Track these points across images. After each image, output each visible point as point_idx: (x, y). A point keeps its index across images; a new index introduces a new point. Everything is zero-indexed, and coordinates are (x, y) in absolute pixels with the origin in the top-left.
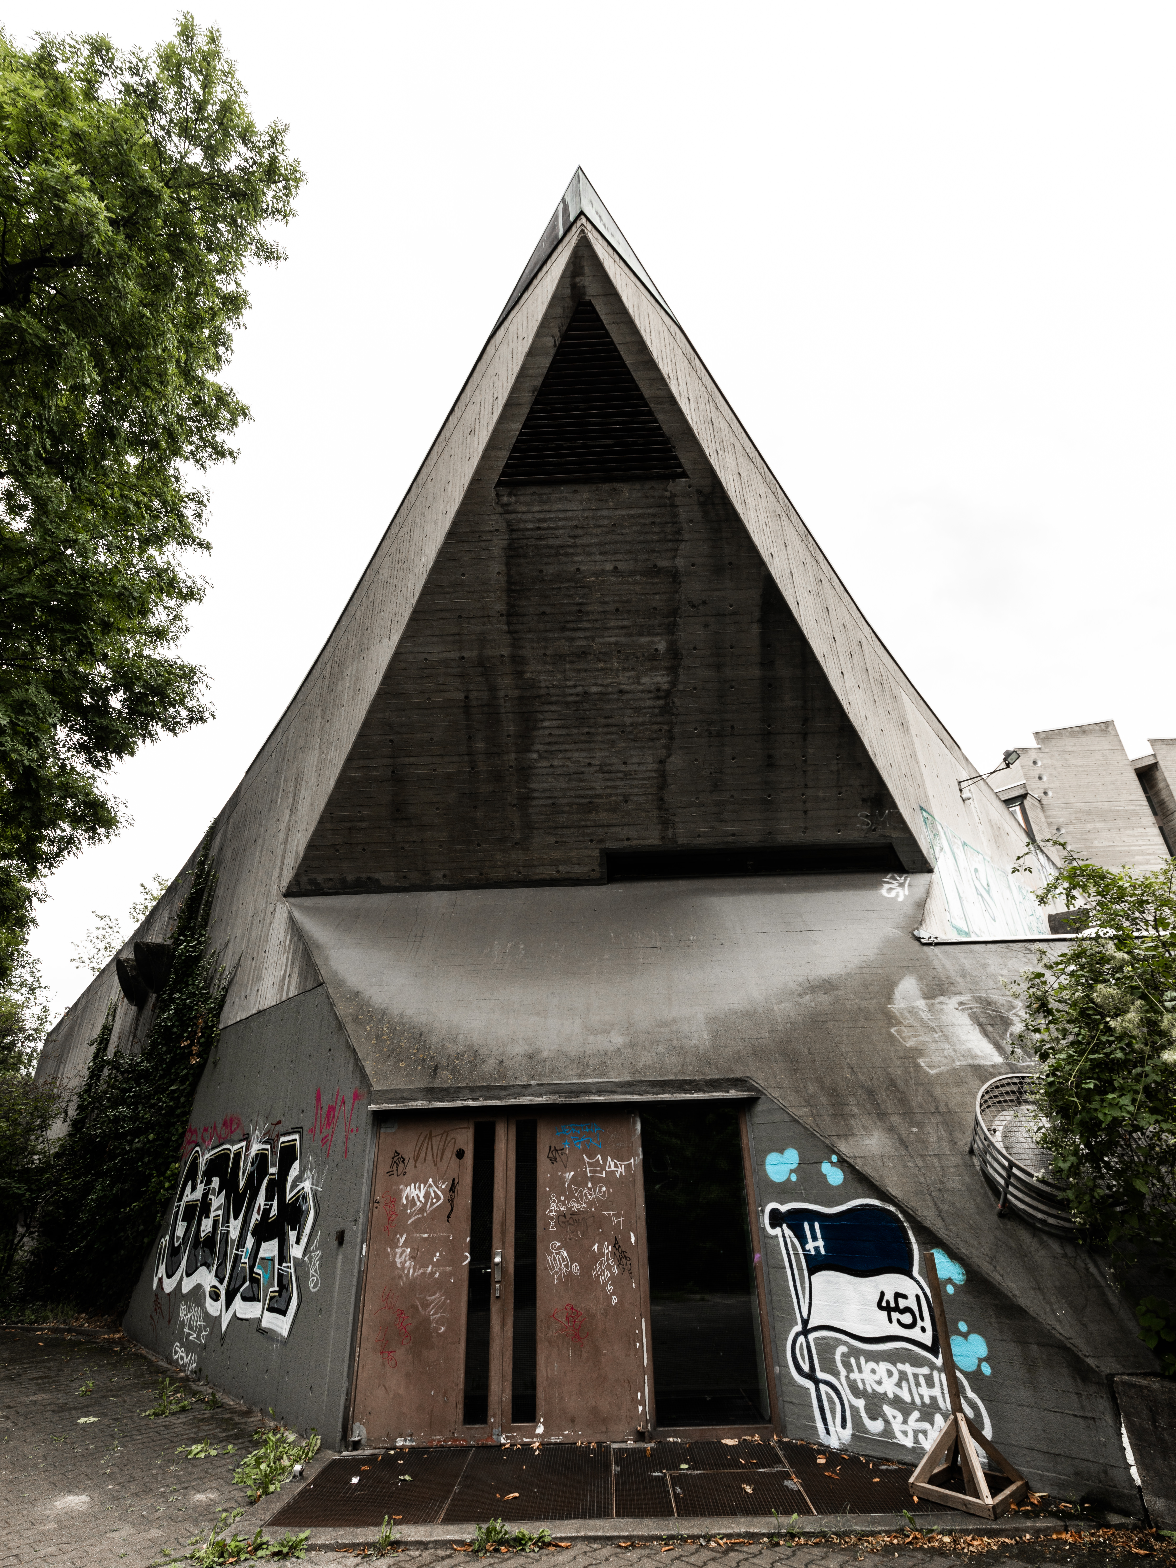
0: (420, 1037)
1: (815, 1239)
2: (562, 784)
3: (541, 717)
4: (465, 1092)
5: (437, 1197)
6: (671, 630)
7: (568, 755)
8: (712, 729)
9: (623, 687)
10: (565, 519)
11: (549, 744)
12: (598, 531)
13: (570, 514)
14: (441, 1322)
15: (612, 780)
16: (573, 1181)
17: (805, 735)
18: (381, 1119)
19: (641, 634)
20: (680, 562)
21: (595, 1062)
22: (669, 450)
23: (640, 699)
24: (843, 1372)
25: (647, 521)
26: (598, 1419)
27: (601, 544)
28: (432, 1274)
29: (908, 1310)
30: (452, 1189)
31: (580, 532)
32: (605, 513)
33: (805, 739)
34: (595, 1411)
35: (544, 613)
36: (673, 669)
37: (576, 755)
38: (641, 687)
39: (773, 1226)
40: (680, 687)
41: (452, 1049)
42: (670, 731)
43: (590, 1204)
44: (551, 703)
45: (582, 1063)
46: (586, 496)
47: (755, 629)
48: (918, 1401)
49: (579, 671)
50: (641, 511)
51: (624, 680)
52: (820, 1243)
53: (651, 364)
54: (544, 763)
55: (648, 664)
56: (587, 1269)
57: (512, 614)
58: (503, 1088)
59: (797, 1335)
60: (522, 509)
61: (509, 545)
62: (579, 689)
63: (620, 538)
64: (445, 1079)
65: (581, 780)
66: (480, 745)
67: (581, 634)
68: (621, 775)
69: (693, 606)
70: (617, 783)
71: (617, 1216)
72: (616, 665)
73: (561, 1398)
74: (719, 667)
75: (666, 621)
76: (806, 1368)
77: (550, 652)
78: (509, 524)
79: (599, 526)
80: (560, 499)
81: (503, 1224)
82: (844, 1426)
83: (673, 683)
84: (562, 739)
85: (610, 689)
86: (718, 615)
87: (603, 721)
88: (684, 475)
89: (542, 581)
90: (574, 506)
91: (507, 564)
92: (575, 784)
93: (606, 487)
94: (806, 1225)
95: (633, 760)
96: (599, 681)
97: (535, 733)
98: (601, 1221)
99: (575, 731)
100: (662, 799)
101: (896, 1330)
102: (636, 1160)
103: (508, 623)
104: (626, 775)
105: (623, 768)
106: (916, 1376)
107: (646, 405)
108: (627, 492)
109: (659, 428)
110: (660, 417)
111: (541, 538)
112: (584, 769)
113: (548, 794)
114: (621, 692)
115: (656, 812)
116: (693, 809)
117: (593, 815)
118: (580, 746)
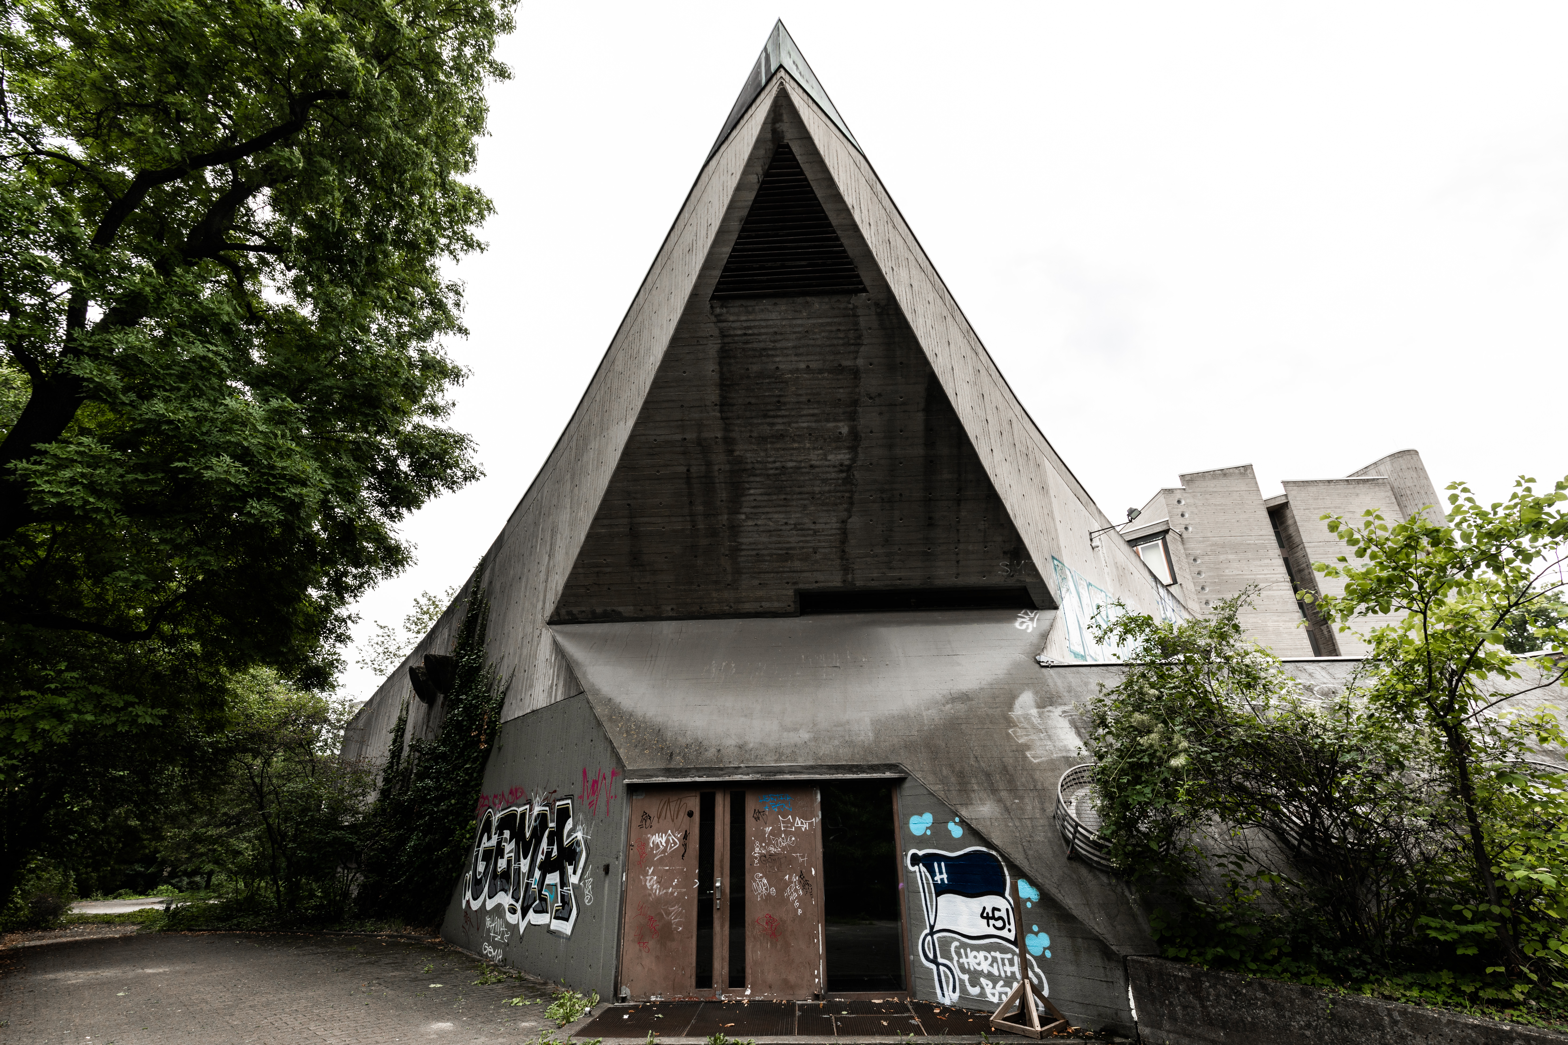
0: (658, 732)
1: (941, 873)
2: (764, 539)
3: (747, 486)
4: (693, 771)
5: (675, 843)
6: (852, 417)
7: (770, 516)
8: (884, 496)
9: (813, 462)
10: (767, 327)
11: (754, 507)
12: (794, 336)
13: (771, 323)
14: (679, 924)
15: (804, 536)
16: (771, 833)
17: (959, 502)
18: (633, 790)
19: (828, 421)
20: (860, 362)
21: (788, 751)
22: (853, 270)
23: (827, 472)
24: (955, 958)
25: (834, 328)
26: (787, 985)
27: (795, 347)
28: (672, 893)
29: (1000, 918)
30: (685, 837)
31: (779, 337)
32: (799, 322)
33: (959, 505)
34: (786, 981)
35: (750, 403)
36: (853, 449)
37: (776, 516)
38: (827, 463)
39: (913, 865)
40: (859, 463)
41: (682, 741)
42: (851, 498)
43: (783, 848)
44: (756, 475)
45: (778, 752)
46: (783, 308)
47: (920, 416)
48: (1003, 975)
49: (777, 450)
50: (829, 320)
51: (814, 457)
52: (945, 876)
53: (838, 198)
54: (750, 523)
55: (834, 445)
56: (781, 891)
57: (724, 404)
58: (721, 769)
59: (926, 935)
60: (732, 318)
61: (721, 348)
62: (778, 464)
63: (812, 342)
64: (678, 762)
65: (780, 536)
66: (700, 508)
67: (780, 420)
68: (811, 532)
69: (871, 398)
70: (809, 538)
71: (803, 857)
72: (808, 445)
73: (762, 973)
74: (891, 447)
75: (848, 409)
76: (931, 956)
77: (755, 434)
78: (721, 331)
79: (795, 333)
80: (762, 310)
81: (722, 861)
82: (954, 991)
83: (854, 460)
84: (765, 504)
85: (803, 465)
86: (891, 405)
87: (797, 490)
88: (864, 290)
89: (748, 377)
90: (774, 316)
91: (720, 364)
92: (774, 539)
93: (800, 300)
94: (936, 864)
95: (821, 521)
96: (794, 458)
97: (743, 499)
98: (791, 860)
99: (775, 497)
100: (843, 551)
101: (992, 931)
102: (817, 820)
103: (721, 412)
104: (815, 532)
105: (813, 526)
106: (1003, 959)
107: (834, 232)
108: (818, 304)
109: (844, 251)
110: (845, 241)
111: (747, 343)
112: (783, 528)
113: (753, 547)
114: (812, 466)
115: (839, 561)
116: (868, 559)
117: (789, 564)
118: (779, 509)
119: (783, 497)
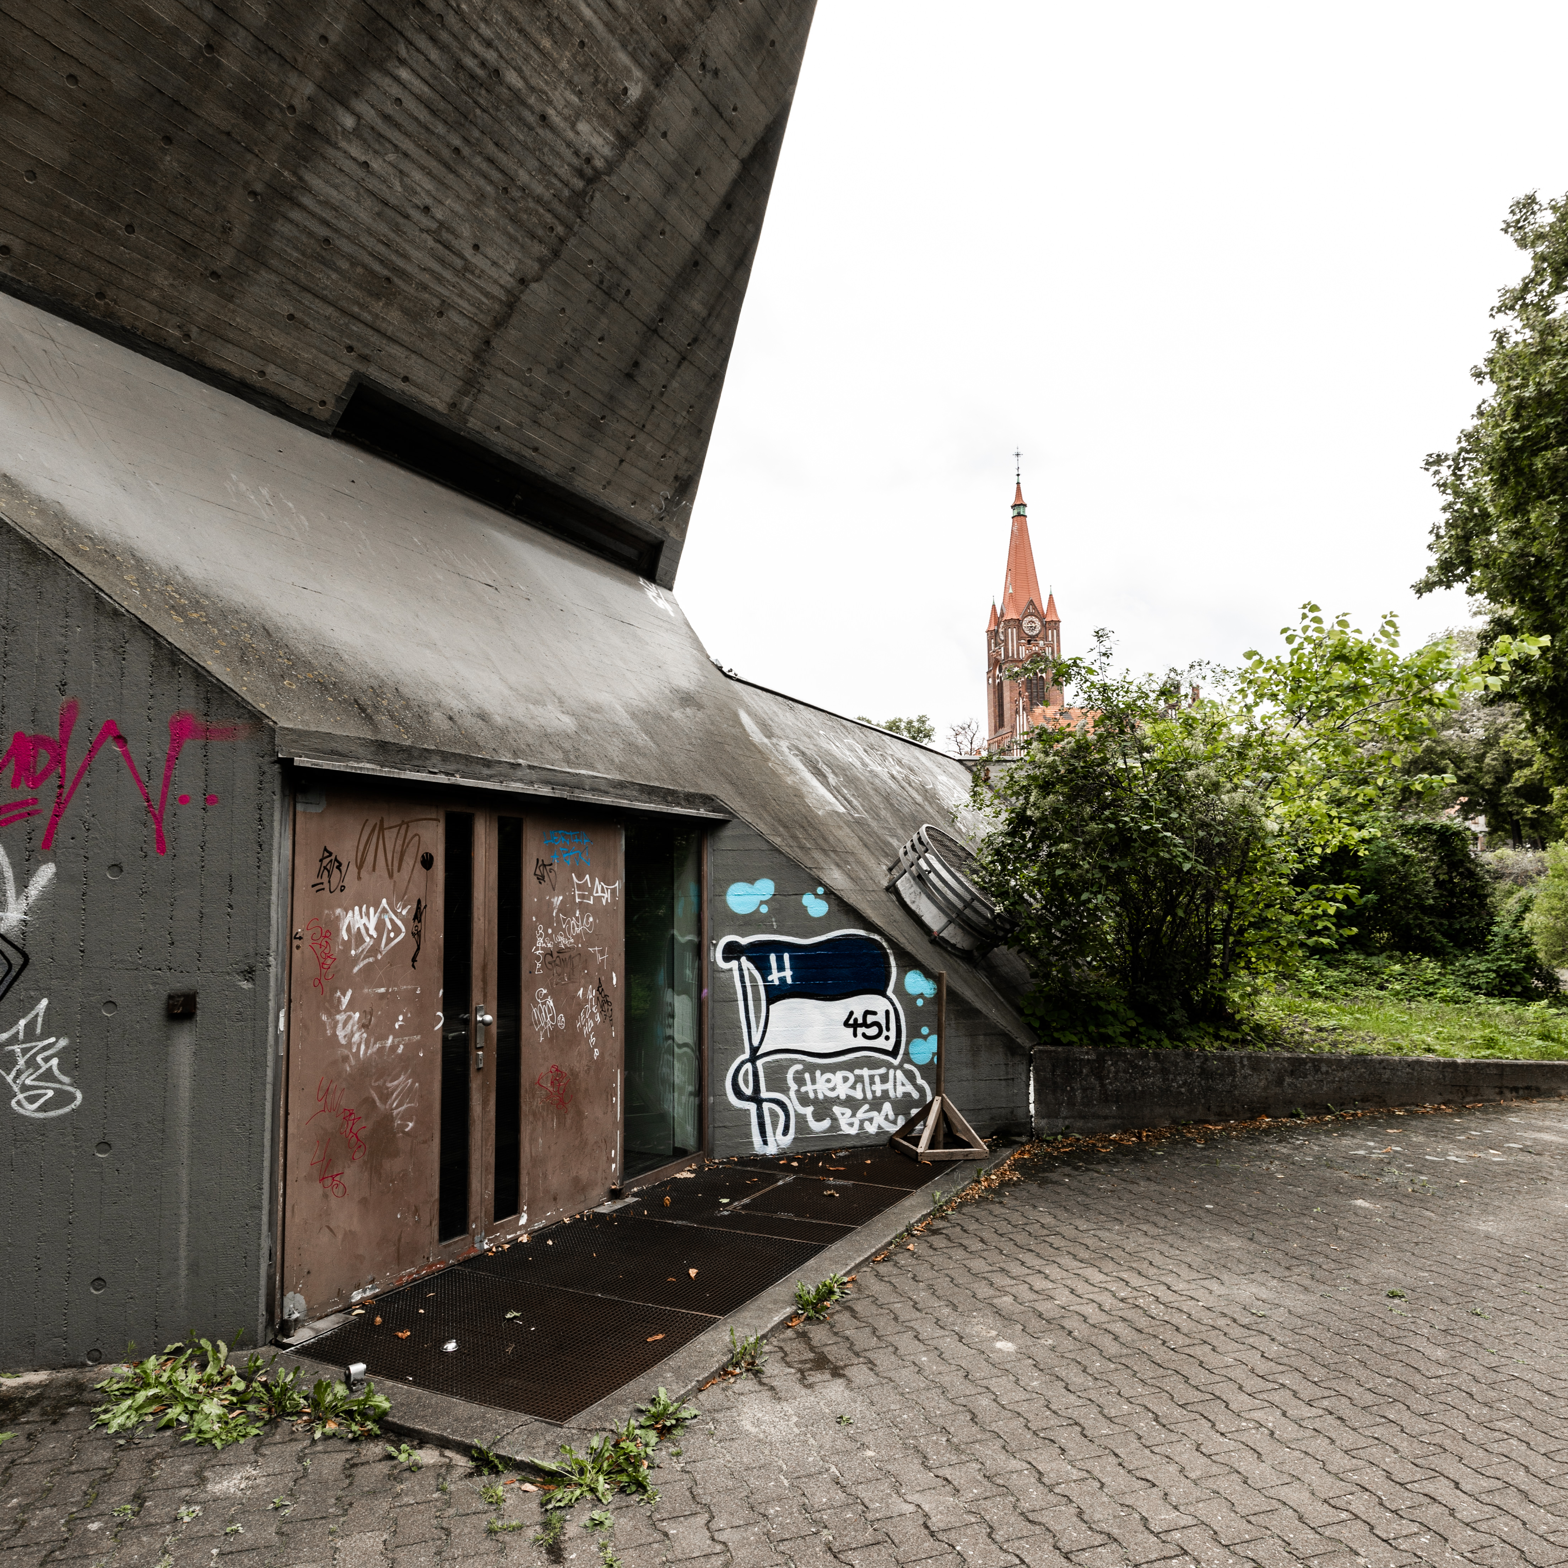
2: (363, 213)
3: (403, 52)
6: (660, 75)
7: (406, 166)
8: (607, 276)
9: (551, 112)
11: (387, 118)
15: (442, 261)
19: (624, 43)
23: (559, 154)
33: (679, 365)
36: (624, 143)
37: (417, 175)
38: (570, 134)
40: (614, 180)
42: (562, 240)
44: (433, 39)
47: (733, 170)
49: (511, 20)
51: (559, 101)
54: (355, 151)
55: (602, 105)
62: (490, 56)
65: (397, 229)
68: (459, 263)
69: (703, 66)
70: (448, 275)
72: (564, 65)
74: (670, 188)
75: (663, 54)
83: (611, 166)
84: (412, 127)
85: (532, 100)
86: (716, 108)
87: (491, 149)
92: (382, 228)
95: (490, 252)
96: (526, 69)
97: (375, 76)
99: (440, 129)
100: (487, 343)
104: (467, 268)
105: (468, 253)
112: (412, 212)
113: (328, 215)
114: (543, 117)
115: (468, 358)
116: (515, 384)
117: (378, 306)
118: (433, 164)
119: (457, 142)
